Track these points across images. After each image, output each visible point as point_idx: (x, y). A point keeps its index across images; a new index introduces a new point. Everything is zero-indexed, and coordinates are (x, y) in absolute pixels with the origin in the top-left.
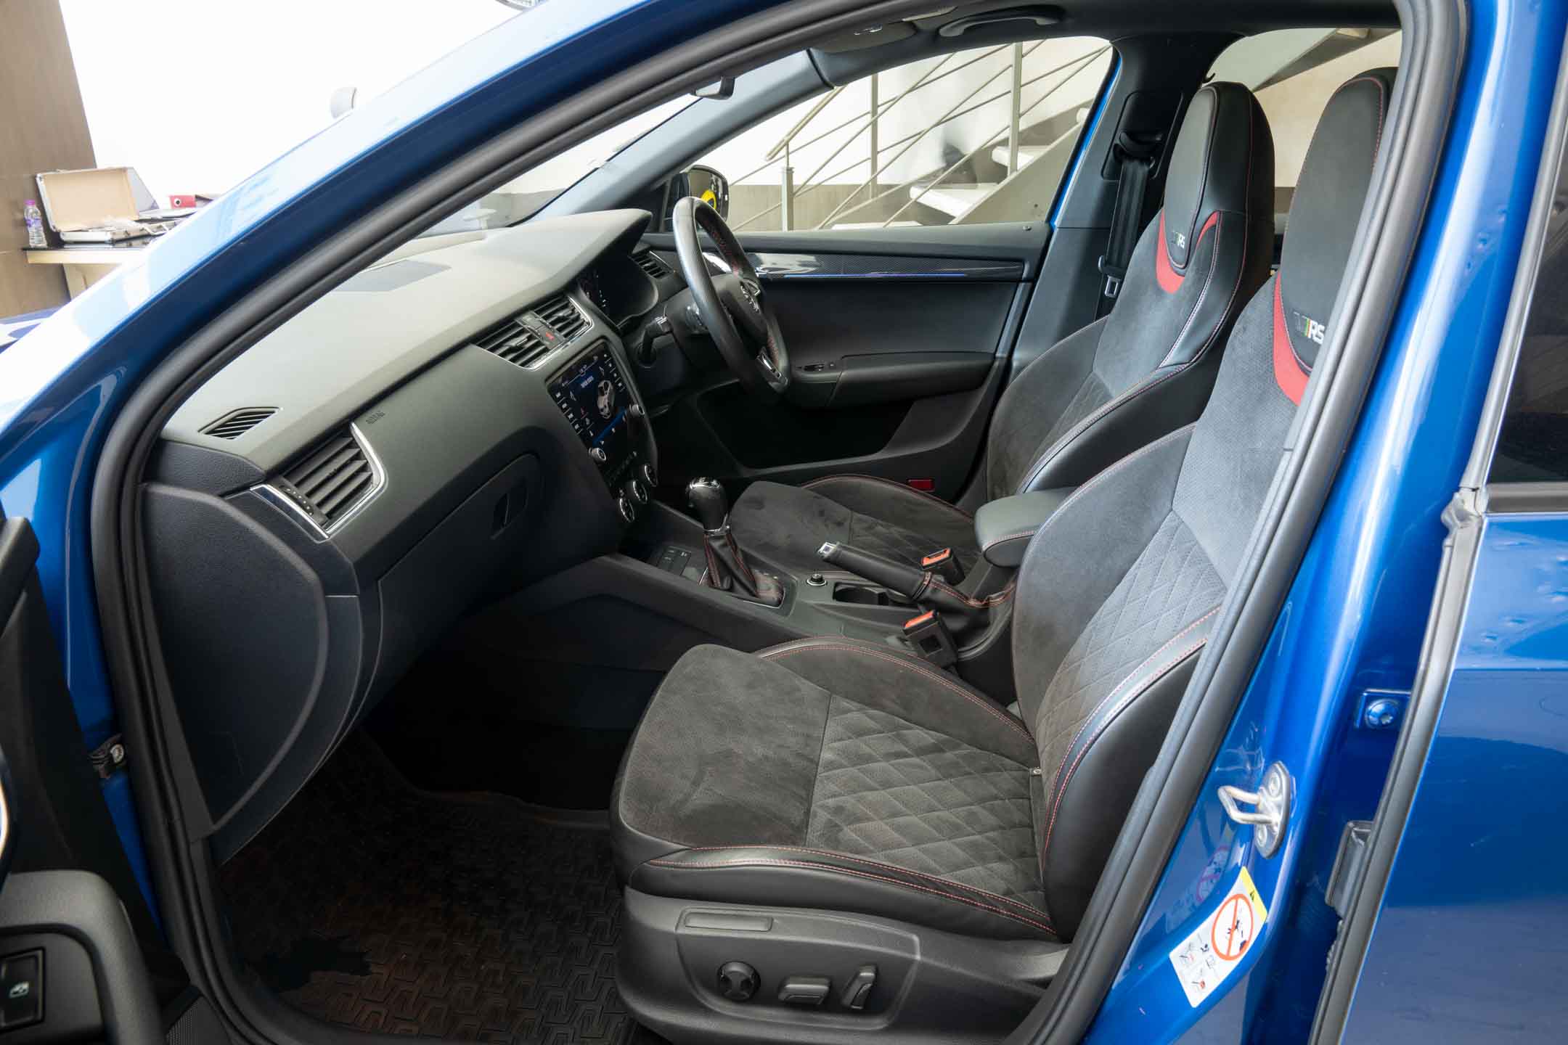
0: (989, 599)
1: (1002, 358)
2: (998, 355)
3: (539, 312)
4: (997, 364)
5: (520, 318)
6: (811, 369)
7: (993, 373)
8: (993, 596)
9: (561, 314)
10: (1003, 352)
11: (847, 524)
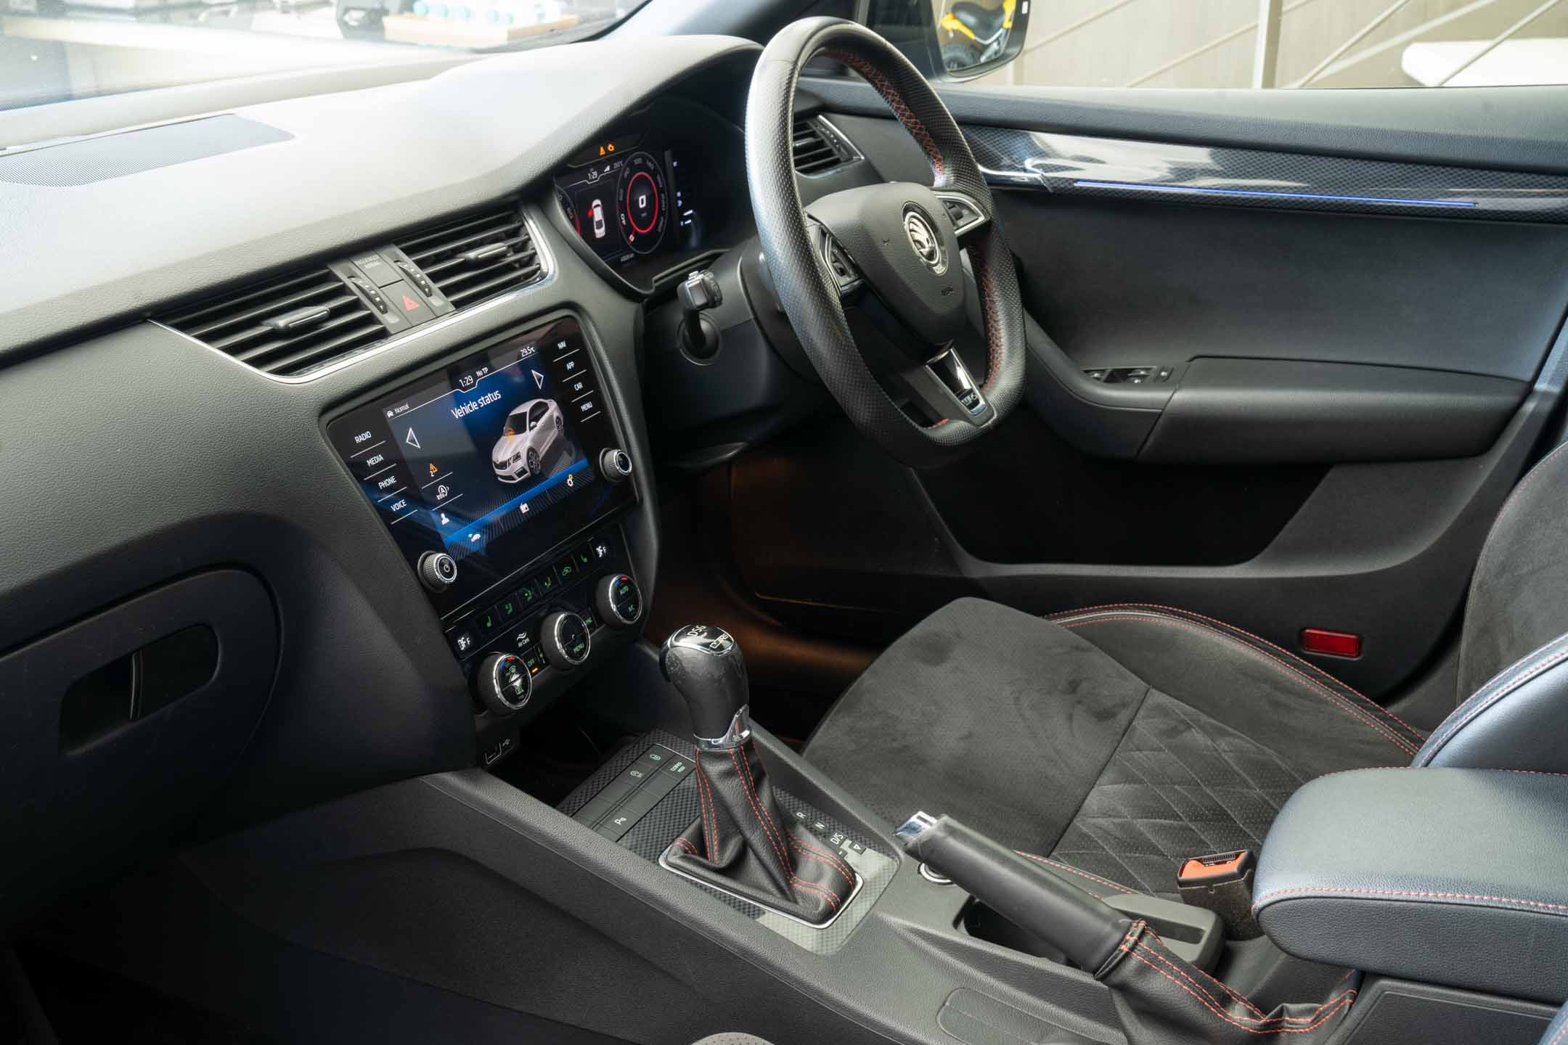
0: (1281, 1013)
1: (1546, 395)
2: (1541, 386)
3: (409, 251)
4: (1530, 406)
5: (347, 265)
6: (1119, 377)
7: (1517, 426)
8: (1293, 1007)
9: (472, 255)
10: (1552, 381)
11: (1123, 717)
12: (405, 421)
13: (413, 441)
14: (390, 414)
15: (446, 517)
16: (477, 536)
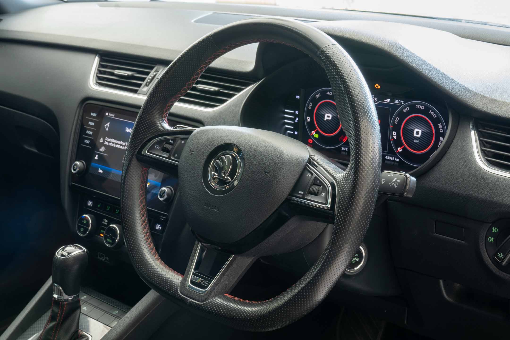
12: (110, 119)
13: (107, 127)
14: (107, 114)
15: (98, 157)
16: (101, 171)
